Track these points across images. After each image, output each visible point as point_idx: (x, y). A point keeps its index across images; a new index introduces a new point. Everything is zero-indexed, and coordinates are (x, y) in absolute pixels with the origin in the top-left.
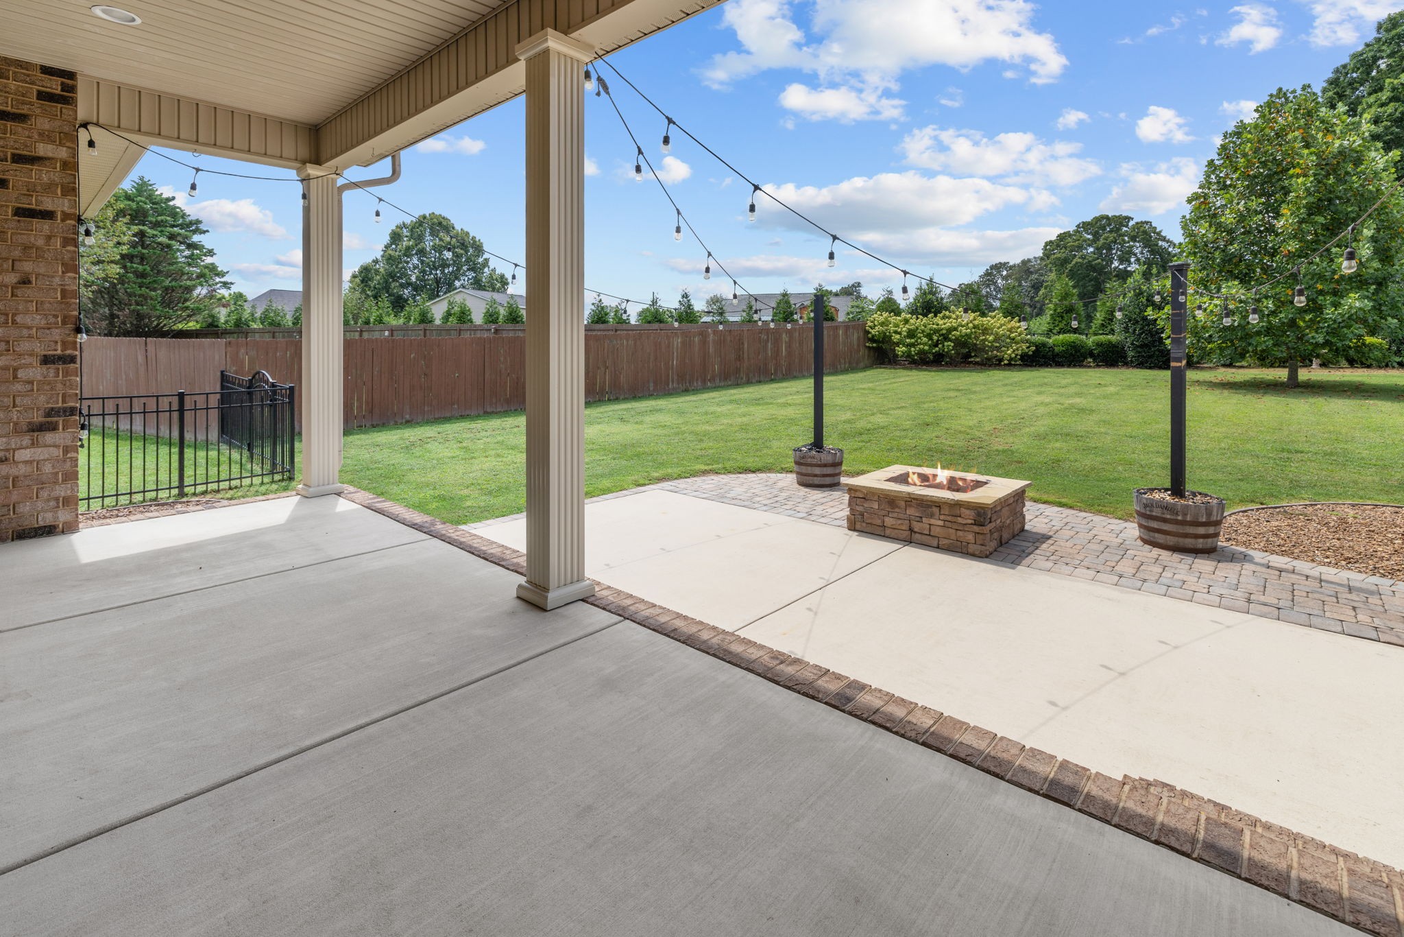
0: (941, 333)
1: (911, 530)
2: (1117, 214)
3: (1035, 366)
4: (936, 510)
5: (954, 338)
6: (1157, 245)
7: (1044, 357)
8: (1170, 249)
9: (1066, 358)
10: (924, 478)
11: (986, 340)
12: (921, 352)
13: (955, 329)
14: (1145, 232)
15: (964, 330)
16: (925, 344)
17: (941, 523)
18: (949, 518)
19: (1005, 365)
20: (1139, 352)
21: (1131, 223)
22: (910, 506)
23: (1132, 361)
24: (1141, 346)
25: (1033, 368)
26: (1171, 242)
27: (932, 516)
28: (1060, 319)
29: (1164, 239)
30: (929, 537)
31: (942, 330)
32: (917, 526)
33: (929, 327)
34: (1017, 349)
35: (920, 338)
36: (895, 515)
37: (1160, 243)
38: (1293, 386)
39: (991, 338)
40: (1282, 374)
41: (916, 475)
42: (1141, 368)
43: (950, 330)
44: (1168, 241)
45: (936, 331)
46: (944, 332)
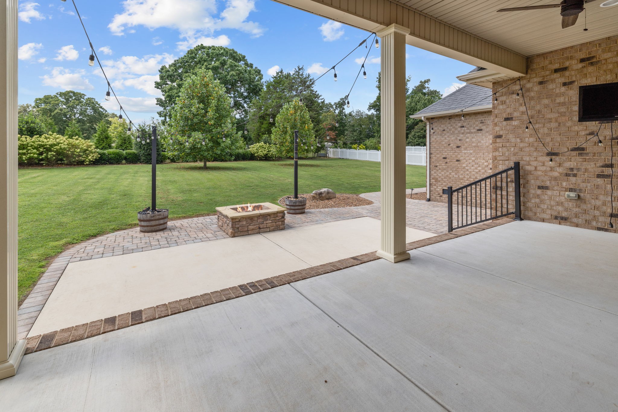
0: (46, 146)
1: (259, 228)
2: (79, 92)
3: (99, 165)
4: (269, 217)
5: (55, 150)
6: (99, 110)
7: (104, 160)
8: (104, 112)
9: (115, 160)
10: (243, 209)
11: (75, 151)
12: (30, 159)
13: (55, 145)
14: (93, 103)
15: (63, 146)
16: (34, 154)
17: (271, 221)
18: (273, 219)
19: (87, 164)
20: (147, 157)
21: (85, 97)
22: (259, 218)
23: (143, 161)
24: (147, 155)
25: (99, 166)
26: (104, 109)
27: (267, 220)
28: (102, 142)
29: (101, 107)
30: (267, 229)
31: (46, 145)
32: (261, 226)
33: (37, 143)
34: (93, 157)
35: (30, 150)
36: (253, 224)
37: (100, 109)
38: (205, 168)
39: (79, 150)
40: (201, 164)
41: (240, 208)
42: (147, 164)
43: (52, 145)
44: (103, 109)
45: (41, 146)
46: (48, 146)
